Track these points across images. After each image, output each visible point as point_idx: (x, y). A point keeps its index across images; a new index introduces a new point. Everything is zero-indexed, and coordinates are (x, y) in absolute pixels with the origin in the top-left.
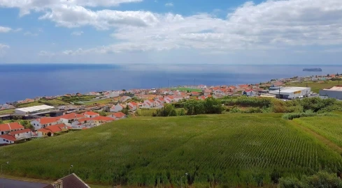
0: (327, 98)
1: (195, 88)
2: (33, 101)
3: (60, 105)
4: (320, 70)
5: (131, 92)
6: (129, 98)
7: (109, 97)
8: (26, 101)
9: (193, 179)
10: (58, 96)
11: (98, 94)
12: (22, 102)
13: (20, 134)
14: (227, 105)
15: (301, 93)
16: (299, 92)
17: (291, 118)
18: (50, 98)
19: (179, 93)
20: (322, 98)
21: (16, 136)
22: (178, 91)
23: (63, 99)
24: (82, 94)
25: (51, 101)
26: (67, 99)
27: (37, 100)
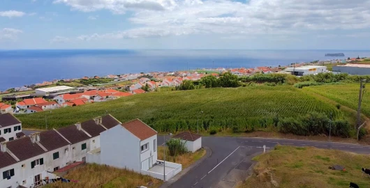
0: (339, 73)
1: (213, 70)
2: (51, 83)
3: (78, 86)
4: (343, 55)
5: (149, 74)
6: (147, 79)
7: (127, 79)
8: (43, 84)
9: (208, 124)
10: (76, 79)
11: (116, 77)
12: (40, 84)
13: (47, 106)
14: (244, 81)
15: (316, 71)
16: (314, 69)
17: (301, 87)
18: (68, 80)
19: (198, 75)
20: (335, 73)
21: (43, 107)
22: (196, 73)
23: (81, 82)
24: (100, 77)
25: (69, 84)
26: (85, 82)
27: (55, 83)
